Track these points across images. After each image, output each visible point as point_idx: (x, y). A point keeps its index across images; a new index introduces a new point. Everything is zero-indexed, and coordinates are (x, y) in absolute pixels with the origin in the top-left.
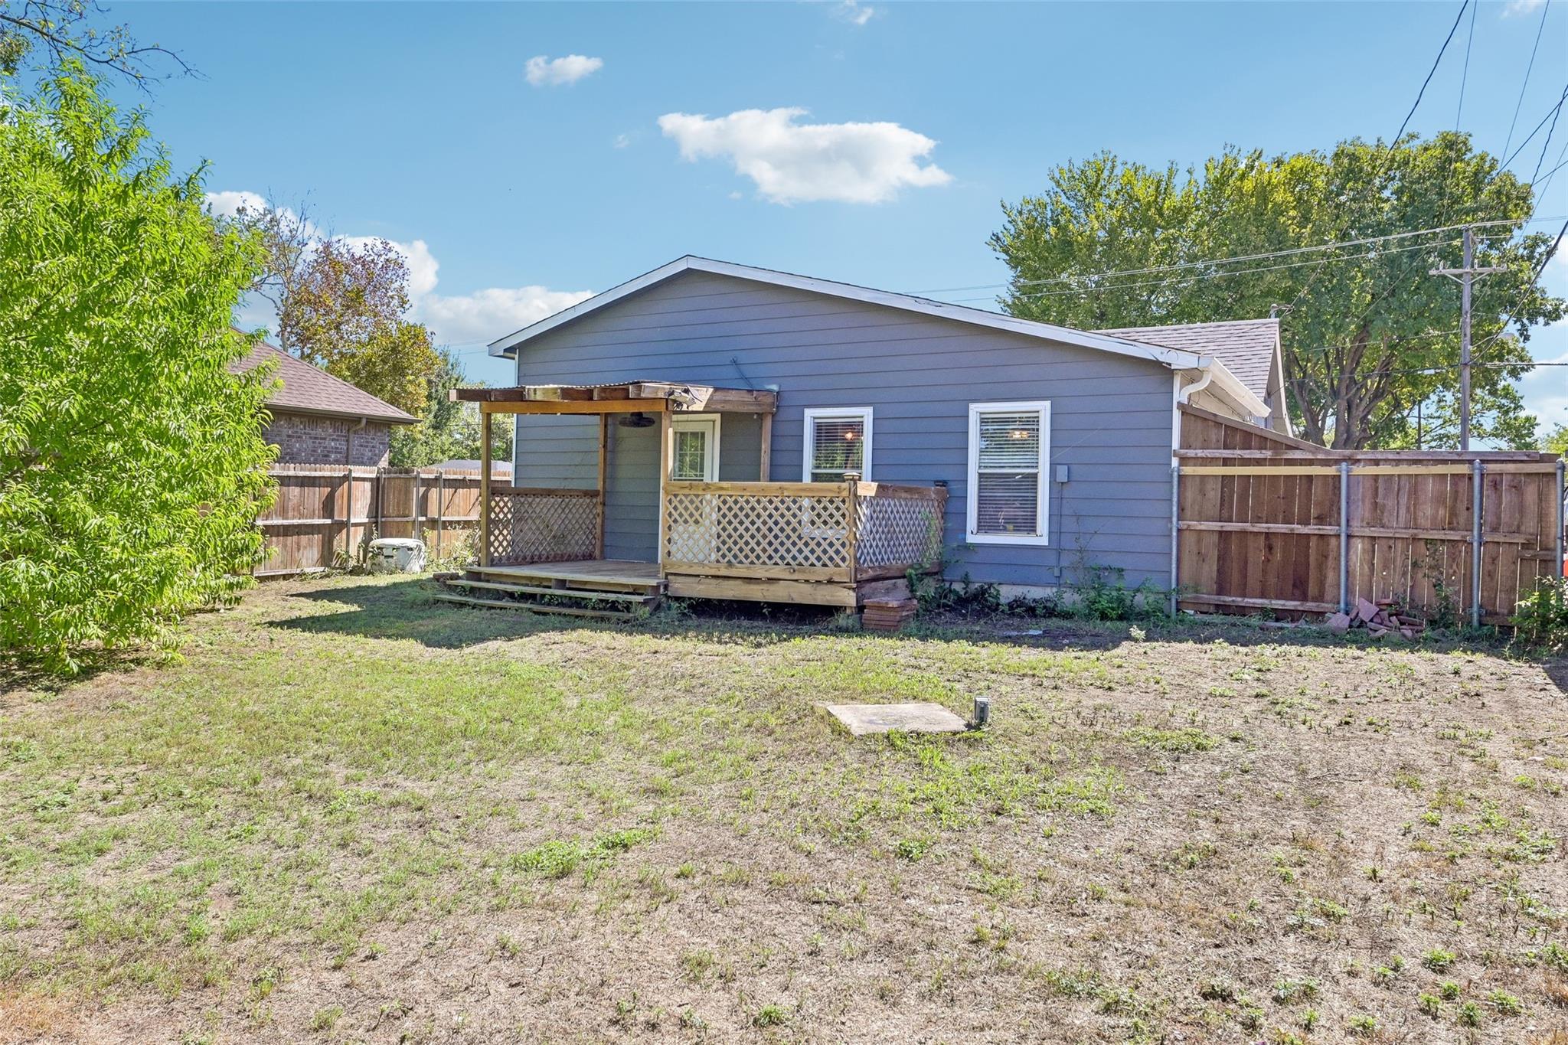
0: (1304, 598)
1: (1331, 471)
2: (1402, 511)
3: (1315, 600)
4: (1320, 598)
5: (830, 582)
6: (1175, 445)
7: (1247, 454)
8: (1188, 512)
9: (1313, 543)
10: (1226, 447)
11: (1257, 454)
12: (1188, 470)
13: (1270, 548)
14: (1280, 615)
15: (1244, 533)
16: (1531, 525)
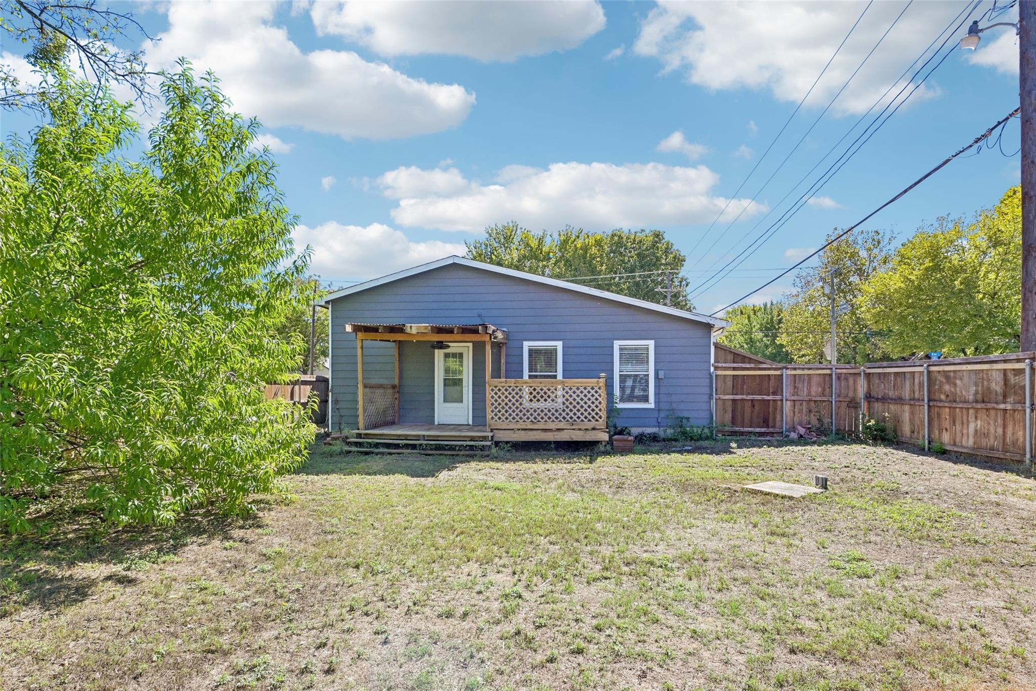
0: (768, 427)
1: (778, 373)
2: (805, 389)
3: (772, 427)
4: (774, 427)
5: (594, 429)
6: (712, 361)
7: (744, 365)
8: (719, 393)
9: (771, 403)
10: (734, 362)
11: (748, 366)
12: (719, 373)
13: (753, 406)
14: (761, 434)
15: (742, 400)
16: (851, 394)
